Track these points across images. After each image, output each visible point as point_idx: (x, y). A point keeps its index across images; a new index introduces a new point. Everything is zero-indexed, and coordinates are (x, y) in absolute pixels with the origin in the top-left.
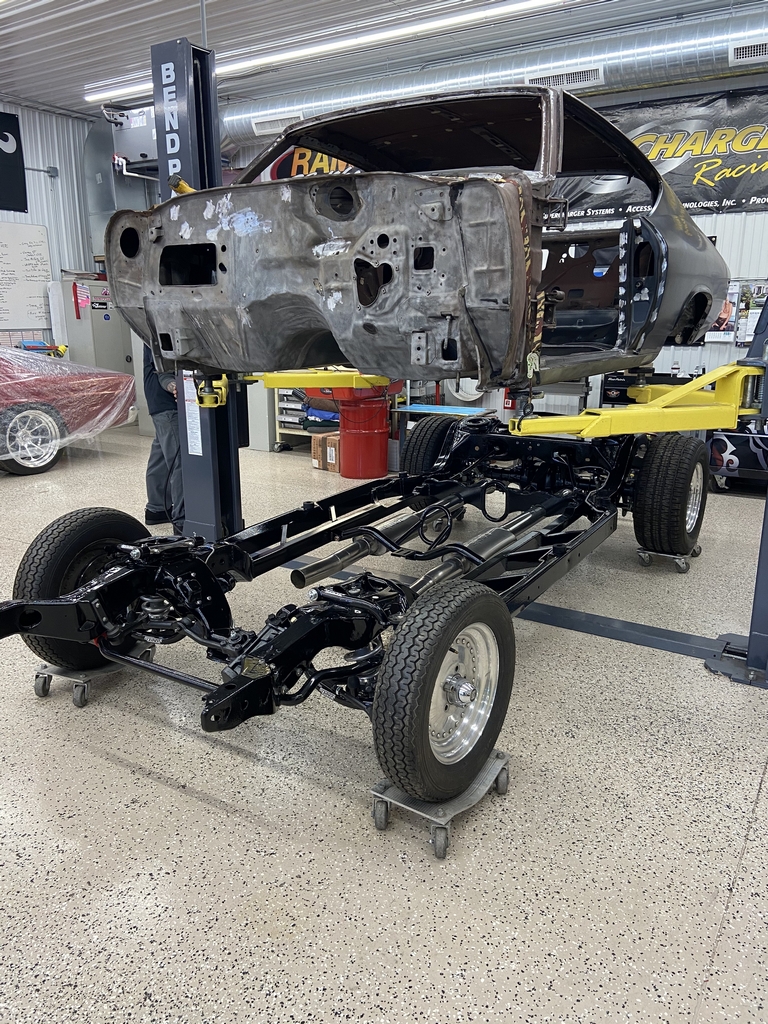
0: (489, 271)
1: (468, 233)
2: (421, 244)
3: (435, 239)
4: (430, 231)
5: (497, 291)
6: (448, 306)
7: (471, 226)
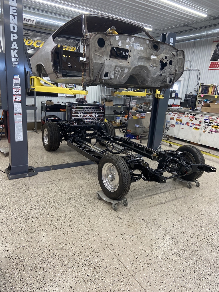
0: (180, 67)
1: (178, 59)
2: (171, 60)
3: (173, 59)
4: (173, 57)
5: (181, 71)
6: (173, 72)
7: (179, 58)
